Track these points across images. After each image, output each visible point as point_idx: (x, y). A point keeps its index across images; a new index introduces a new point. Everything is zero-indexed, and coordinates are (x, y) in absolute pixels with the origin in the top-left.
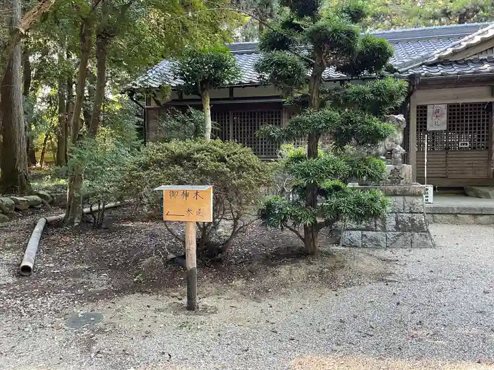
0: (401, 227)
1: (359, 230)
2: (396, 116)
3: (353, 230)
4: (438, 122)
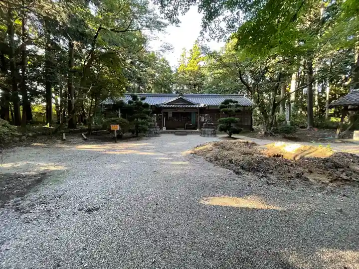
0: (155, 133)
1: (148, 134)
4: (170, 115)
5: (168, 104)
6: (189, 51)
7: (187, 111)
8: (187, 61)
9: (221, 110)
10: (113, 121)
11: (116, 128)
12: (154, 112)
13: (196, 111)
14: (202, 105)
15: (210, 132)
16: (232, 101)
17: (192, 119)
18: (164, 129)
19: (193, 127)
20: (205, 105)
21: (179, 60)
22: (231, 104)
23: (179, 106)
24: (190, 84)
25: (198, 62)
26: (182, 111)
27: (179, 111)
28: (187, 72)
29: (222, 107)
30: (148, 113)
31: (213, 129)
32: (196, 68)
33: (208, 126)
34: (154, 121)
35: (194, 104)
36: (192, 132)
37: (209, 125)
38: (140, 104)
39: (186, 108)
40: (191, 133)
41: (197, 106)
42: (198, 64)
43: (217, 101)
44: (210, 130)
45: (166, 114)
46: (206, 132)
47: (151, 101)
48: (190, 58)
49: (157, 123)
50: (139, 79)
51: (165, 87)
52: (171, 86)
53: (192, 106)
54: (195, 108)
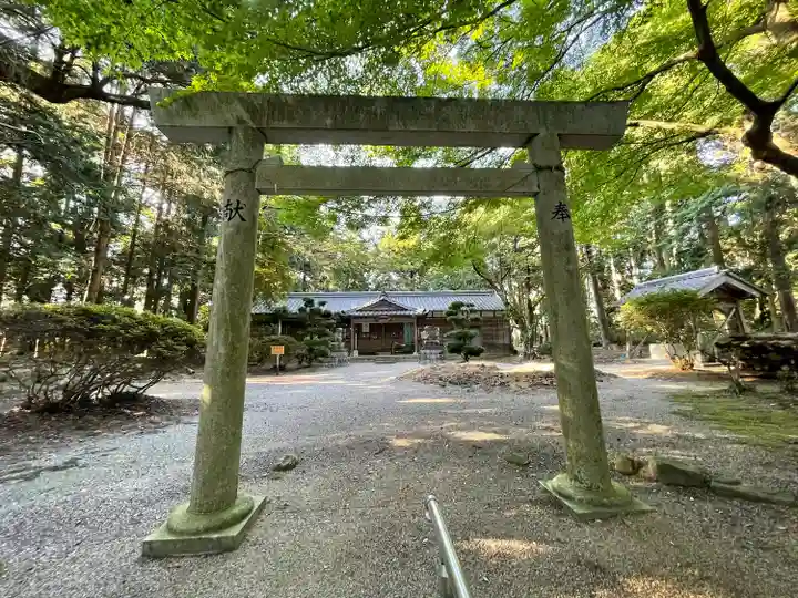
4: (366, 329)
5: (361, 310)
7: (395, 321)
9: (448, 318)
10: (273, 340)
11: (278, 351)
12: (339, 325)
13: (411, 320)
14: (420, 311)
15: (434, 357)
16: (462, 305)
17: (405, 336)
18: (356, 353)
19: (407, 349)
20: (424, 311)
22: (464, 308)
23: (380, 313)
24: (402, 270)
26: (386, 321)
27: (381, 322)
29: (449, 314)
30: (329, 326)
31: (439, 351)
33: (431, 346)
34: (338, 339)
35: (406, 310)
36: (404, 358)
37: (432, 343)
38: (318, 312)
39: (393, 316)
40: (404, 360)
41: (412, 313)
43: (442, 305)
44: (434, 352)
45: (359, 327)
46: (428, 356)
47: (334, 307)
49: (343, 344)
50: (307, 265)
51: (355, 277)
52: (365, 275)
53: (403, 313)
54: (409, 316)
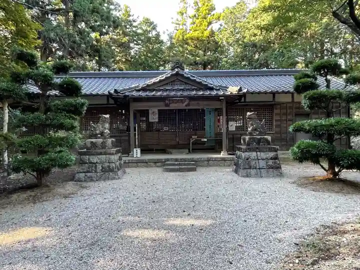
0: (104, 170)
1: (84, 172)
2: (104, 116)
3: (81, 172)
4: (153, 118)
5: (144, 89)
6: (193, 5)
7: (194, 106)
8: (190, 21)
13: (217, 105)
14: (233, 90)
17: (207, 127)
18: (137, 153)
20: (240, 90)
21: (174, 20)
23: (173, 93)
25: (210, 23)
26: (182, 106)
27: (173, 106)
28: (190, 41)
31: (272, 154)
32: (207, 33)
33: (258, 145)
34: (102, 134)
35: (211, 89)
36: (209, 160)
37: (259, 141)
39: (192, 98)
40: (209, 163)
41: (221, 93)
42: (210, 27)
44: (263, 155)
46: (253, 163)
48: (195, 16)
53: (207, 93)
54: (217, 98)
